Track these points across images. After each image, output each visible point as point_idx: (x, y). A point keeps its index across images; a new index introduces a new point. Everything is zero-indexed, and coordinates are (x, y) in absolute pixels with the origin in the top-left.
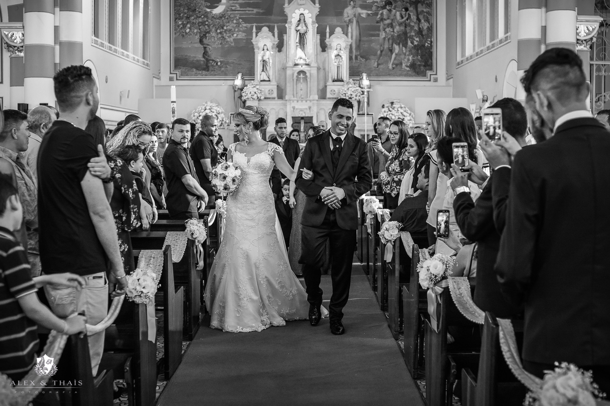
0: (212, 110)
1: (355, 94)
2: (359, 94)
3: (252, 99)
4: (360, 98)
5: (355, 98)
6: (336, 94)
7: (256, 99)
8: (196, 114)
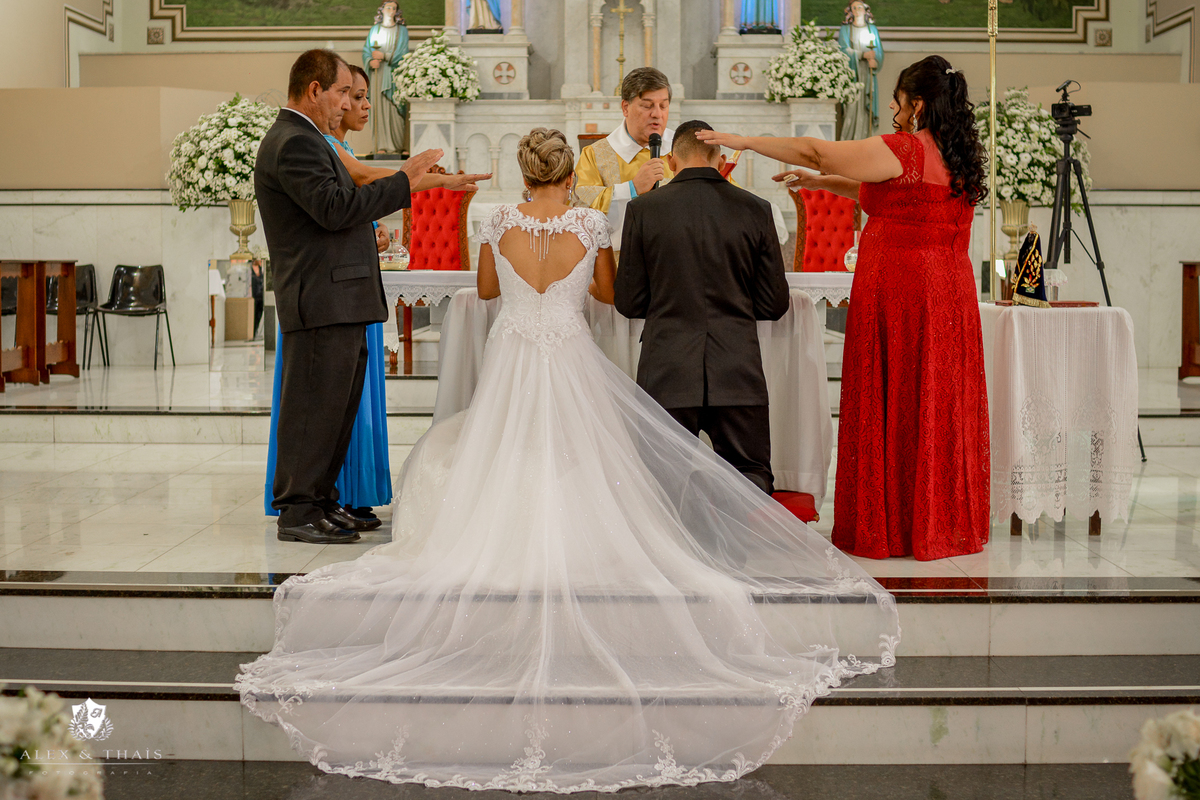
0: (251, 130)
1: (831, 76)
2: (844, 78)
3: (430, 98)
4: (846, 91)
5: (830, 92)
6: (753, 81)
7: (447, 96)
8: (187, 148)
